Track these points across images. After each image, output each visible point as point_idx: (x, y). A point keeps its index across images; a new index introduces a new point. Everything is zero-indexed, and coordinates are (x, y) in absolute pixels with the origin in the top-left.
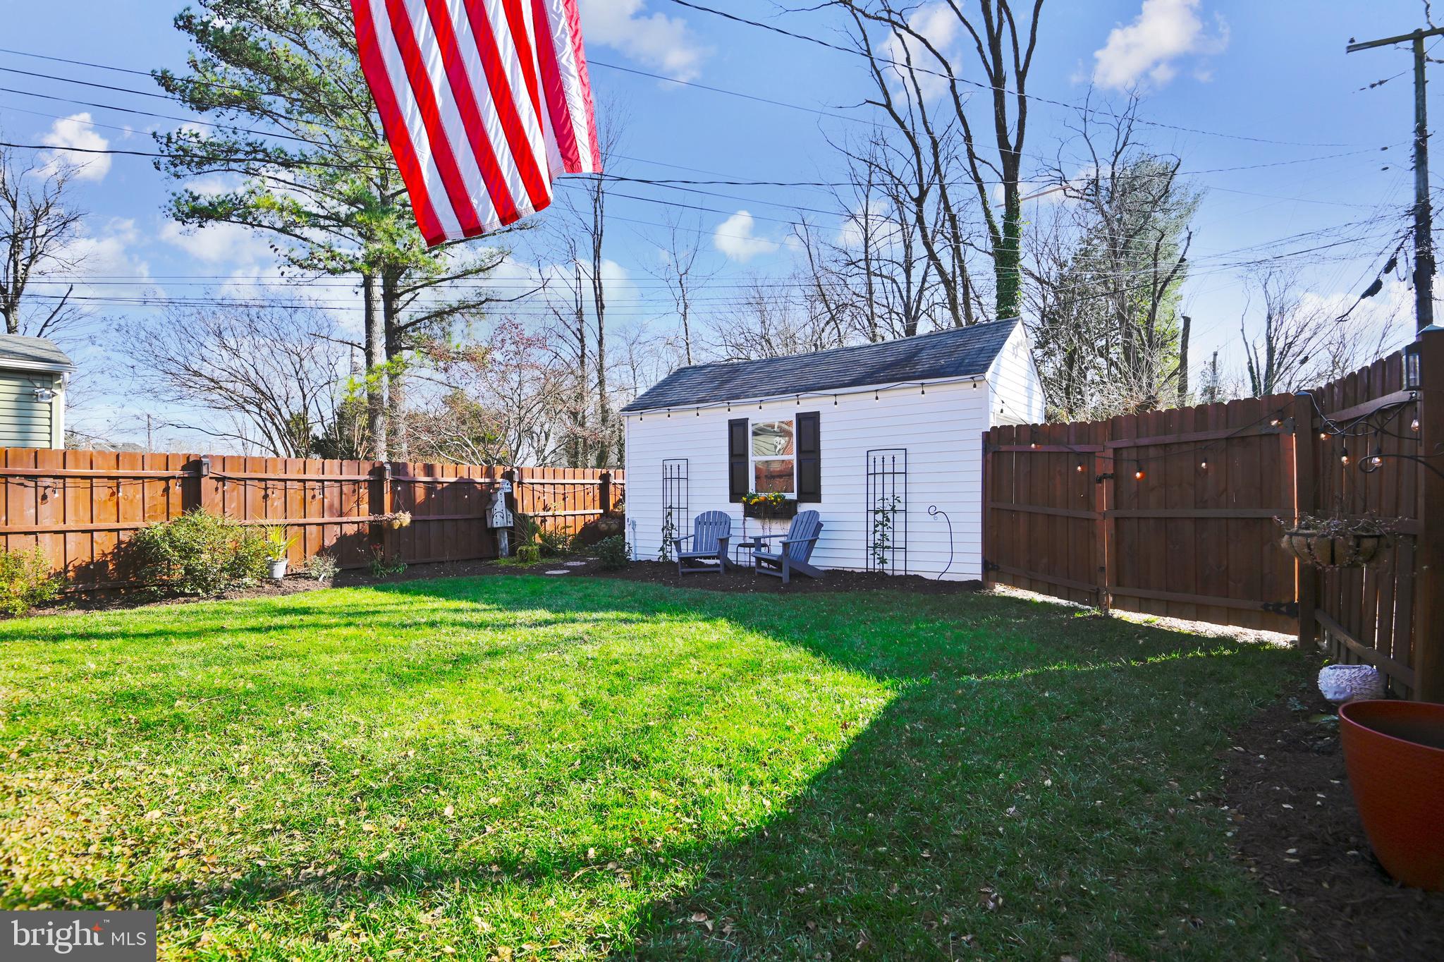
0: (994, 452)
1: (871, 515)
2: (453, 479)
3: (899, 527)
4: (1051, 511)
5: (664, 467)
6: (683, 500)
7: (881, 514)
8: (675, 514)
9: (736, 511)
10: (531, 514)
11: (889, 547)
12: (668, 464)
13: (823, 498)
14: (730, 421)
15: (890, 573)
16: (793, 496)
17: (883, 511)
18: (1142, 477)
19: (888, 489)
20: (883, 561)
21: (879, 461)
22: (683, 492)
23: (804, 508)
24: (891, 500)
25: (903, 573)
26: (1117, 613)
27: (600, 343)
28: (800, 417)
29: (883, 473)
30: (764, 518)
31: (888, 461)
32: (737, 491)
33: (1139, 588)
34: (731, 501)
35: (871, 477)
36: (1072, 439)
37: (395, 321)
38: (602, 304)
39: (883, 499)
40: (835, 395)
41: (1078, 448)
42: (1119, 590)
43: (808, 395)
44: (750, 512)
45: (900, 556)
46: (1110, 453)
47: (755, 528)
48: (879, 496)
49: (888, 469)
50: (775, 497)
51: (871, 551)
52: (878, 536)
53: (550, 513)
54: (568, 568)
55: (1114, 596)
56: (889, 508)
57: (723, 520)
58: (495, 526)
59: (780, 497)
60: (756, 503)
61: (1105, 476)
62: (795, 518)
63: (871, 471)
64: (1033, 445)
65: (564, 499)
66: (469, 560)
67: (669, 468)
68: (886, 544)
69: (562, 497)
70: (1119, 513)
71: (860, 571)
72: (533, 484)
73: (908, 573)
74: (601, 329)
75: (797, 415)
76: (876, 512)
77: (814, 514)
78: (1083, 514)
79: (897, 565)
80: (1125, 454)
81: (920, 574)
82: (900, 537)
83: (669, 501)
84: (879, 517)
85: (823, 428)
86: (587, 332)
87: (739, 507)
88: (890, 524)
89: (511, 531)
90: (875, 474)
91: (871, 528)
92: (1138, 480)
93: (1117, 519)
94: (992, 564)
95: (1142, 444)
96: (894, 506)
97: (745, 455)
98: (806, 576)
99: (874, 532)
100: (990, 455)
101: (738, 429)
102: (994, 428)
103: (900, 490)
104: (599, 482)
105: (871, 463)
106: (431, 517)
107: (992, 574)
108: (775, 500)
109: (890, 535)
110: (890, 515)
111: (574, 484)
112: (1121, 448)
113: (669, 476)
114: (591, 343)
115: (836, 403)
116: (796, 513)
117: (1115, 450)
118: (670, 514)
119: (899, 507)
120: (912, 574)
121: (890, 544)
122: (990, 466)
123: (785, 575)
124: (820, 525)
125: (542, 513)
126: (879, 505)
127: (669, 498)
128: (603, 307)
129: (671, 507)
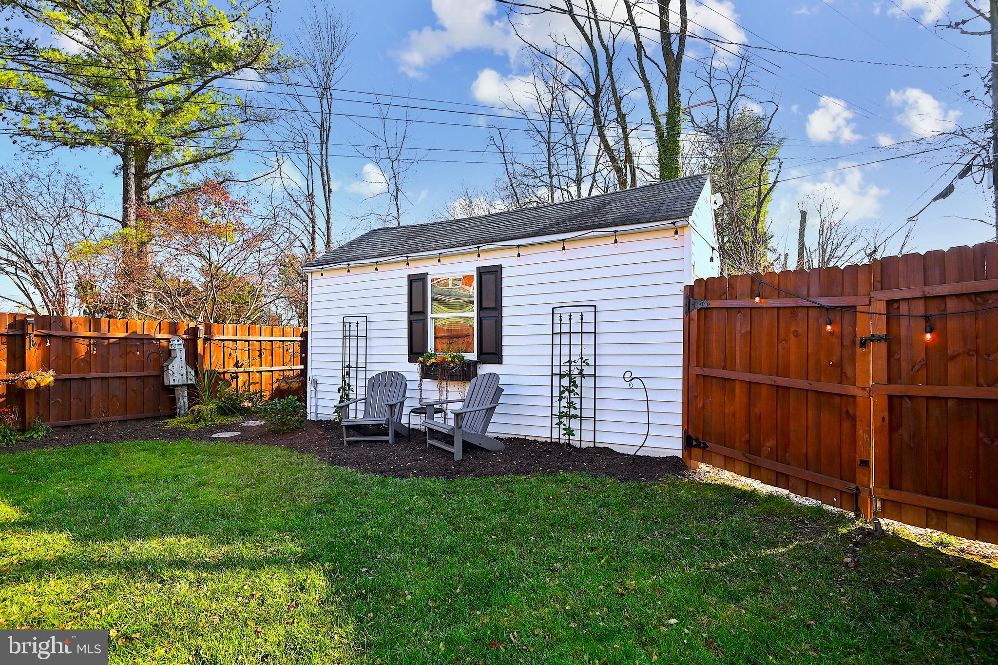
0: (699, 310)
1: (556, 380)
2: (122, 335)
3: (588, 393)
4: (782, 381)
5: (344, 323)
6: (361, 359)
7: (567, 378)
8: (353, 374)
9: (412, 371)
10: (221, 370)
11: (575, 417)
12: (347, 320)
13: (505, 360)
14: (409, 276)
15: (577, 445)
16: (472, 356)
17: (569, 375)
18: (933, 339)
19: (576, 351)
20: (570, 432)
21: (565, 319)
22: (362, 351)
23: (485, 369)
24: (579, 363)
25: (592, 445)
26: (888, 524)
27: (328, 222)
28: (482, 272)
29: (570, 333)
30: (441, 380)
31: (576, 318)
32: (416, 351)
33: (927, 494)
34: (410, 361)
35: (557, 339)
36: (814, 289)
37: (145, 197)
38: (329, 189)
39: (570, 362)
40: (519, 246)
41: (824, 301)
42: (894, 495)
43: (490, 247)
44: (427, 373)
45: (588, 425)
46: (881, 307)
47: (432, 391)
48: (565, 359)
49: (576, 328)
50: (454, 358)
51: (556, 420)
52: (564, 403)
53: (242, 369)
54: (242, 429)
55: (883, 501)
56: (576, 372)
57: (399, 382)
58: (172, 383)
59: (457, 357)
60: (433, 363)
61: (873, 338)
62: (474, 380)
63: (557, 330)
64: (757, 299)
65: (260, 355)
66: (142, 419)
67: (348, 325)
68: (573, 412)
69: (258, 353)
70: (896, 389)
71: (543, 440)
72: (223, 340)
73: (597, 445)
74: (328, 210)
75: (478, 268)
76: (562, 376)
77: (495, 377)
78: (835, 388)
79: (583, 436)
80: (904, 308)
81: (610, 446)
82: (588, 404)
83: (347, 360)
84: (565, 382)
85: (505, 283)
86: (317, 212)
87: (415, 367)
88: (578, 391)
89: (191, 388)
90: (561, 333)
91: (556, 393)
92: (927, 345)
93: (890, 397)
94: (697, 440)
95: (935, 293)
96: (582, 370)
97: (424, 312)
98: (483, 449)
99: (560, 400)
100: (694, 313)
101: (416, 283)
102: (699, 281)
103: (588, 351)
104: (299, 339)
105: (557, 320)
106: (93, 375)
107: (696, 452)
108: (453, 361)
109: (576, 401)
110: (578, 380)
111: (272, 341)
112: (898, 301)
113: (347, 334)
114: (321, 223)
115: (519, 255)
116: (476, 375)
117: (889, 303)
118: (348, 374)
119: (587, 370)
120: (602, 446)
121: (577, 412)
122: (694, 325)
123: (457, 451)
124: (499, 391)
125: (233, 370)
126: (565, 369)
127: (347, 357)
128: (330, 191)
129: (349, 366)
